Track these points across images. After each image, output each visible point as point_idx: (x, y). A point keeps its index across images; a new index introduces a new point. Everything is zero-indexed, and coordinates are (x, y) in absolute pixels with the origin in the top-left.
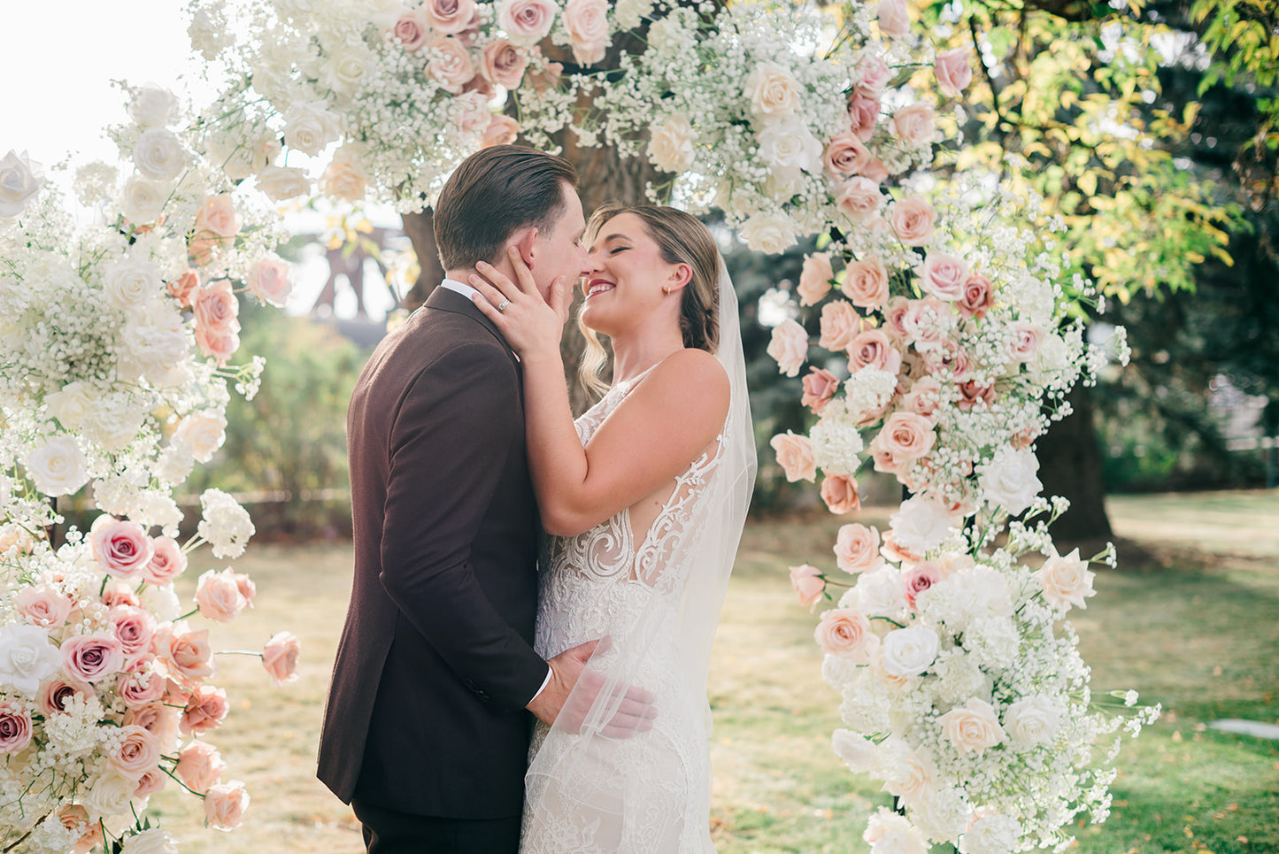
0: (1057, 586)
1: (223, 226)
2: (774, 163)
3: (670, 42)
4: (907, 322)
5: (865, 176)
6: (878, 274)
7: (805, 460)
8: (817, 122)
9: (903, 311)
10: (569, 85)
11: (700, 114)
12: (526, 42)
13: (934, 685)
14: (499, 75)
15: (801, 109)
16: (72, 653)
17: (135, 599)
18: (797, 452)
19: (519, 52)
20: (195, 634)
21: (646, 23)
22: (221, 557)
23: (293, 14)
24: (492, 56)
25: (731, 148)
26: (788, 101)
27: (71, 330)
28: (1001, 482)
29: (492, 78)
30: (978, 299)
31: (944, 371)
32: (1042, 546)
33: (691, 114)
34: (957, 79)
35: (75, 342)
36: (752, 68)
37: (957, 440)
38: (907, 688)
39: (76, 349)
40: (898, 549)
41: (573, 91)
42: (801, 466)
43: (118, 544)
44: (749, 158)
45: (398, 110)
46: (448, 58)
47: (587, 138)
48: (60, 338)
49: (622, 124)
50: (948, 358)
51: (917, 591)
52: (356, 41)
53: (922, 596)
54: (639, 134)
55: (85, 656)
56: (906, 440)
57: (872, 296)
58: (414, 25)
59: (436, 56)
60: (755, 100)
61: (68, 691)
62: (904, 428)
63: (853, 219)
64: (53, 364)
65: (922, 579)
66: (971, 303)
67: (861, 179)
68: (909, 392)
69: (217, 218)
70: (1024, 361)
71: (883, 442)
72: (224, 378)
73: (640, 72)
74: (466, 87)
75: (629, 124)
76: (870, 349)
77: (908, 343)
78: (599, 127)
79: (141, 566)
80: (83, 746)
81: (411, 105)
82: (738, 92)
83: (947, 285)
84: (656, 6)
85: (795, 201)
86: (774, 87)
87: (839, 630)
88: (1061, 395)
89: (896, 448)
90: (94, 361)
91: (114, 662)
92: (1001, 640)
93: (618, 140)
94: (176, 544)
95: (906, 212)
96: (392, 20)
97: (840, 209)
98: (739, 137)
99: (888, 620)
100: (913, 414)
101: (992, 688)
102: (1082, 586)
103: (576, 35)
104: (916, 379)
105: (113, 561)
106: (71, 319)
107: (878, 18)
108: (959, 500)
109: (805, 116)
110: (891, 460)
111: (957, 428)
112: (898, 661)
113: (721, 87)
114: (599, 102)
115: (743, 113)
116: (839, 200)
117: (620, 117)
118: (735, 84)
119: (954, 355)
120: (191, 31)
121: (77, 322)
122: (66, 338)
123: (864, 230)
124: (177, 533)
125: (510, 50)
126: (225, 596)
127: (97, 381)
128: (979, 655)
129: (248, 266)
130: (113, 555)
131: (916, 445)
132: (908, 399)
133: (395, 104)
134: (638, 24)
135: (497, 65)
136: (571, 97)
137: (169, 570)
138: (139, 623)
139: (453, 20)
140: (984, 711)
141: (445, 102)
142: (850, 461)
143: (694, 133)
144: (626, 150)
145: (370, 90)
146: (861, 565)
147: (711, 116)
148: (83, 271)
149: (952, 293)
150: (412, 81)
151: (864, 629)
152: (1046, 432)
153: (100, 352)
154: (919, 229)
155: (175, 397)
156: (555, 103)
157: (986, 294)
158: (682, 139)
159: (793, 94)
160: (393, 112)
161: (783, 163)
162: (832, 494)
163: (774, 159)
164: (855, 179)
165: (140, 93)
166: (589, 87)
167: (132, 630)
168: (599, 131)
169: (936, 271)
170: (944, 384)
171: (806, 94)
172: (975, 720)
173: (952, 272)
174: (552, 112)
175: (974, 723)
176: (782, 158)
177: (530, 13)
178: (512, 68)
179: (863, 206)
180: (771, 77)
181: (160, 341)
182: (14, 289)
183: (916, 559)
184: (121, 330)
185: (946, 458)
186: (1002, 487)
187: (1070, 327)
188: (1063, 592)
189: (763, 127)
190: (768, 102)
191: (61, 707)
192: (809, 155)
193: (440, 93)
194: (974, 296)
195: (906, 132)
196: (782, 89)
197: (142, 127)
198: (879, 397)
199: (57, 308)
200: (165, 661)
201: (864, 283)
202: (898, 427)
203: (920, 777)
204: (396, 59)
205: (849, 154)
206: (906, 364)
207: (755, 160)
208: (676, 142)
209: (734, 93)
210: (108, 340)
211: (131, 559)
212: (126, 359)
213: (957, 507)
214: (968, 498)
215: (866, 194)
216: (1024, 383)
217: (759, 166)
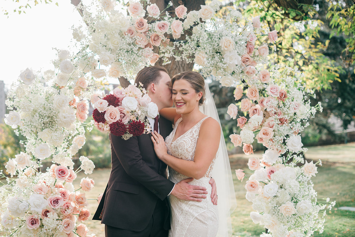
0: (308, 171)
1: (83, 86)
2: (228, 63)
3: (199, 32)
4: (264, 103)
5: (251, 65)
6: (256, 91)
7: (239, 141)
8: (239, 52)
9: (263, 100)
10: (173, 45)
11: (208, 51)
12: (161, 33)
13: (277, 199)
14: (155, 43)
15: (235, 48)
16: (50, 201)
17: (63, 186)
18: (236, 139)
19: (160, 36)
20: (82, 195)
21: (191, 27)
22: (87, 174)
23: (100, 29)
24: (153, 38)
25: (216, 59)
26: (231, 46)
27: (45, 115)
28: (292, 144)
29: (153, 43)
30: (283, 96)
31: (276, 115)
32: (301, 161)
33: (206, 51)
34: (274, 38)
35: (46, 118)
36: (221, 38)
37: (279, 134)
38: (269, 200)
39: (46, 120)
40: (265, 163)
41: (174, 46)
42: (238, 142)
43: (60, 171)
44: (221, 61)
45: (128, 53)
46: (142, 39)
47: (178, 58)
48: (42, 117)
49: (187, 54)
50: (276, 112)
51: (270, 174)
52: (117, 35)
53: (272, 175)
54: (192, 57)
55: (54, 202)
56: (266, 134)
57: (255, 97)
58: (132, 30)
59: (138, 38)
60: (222, 46)
61: (48, 211)
62: (266, 131)
63: (249, 77)
64: (40, 124)
65: (272, 171)
66: (281, 98)
67: (251, 66)
68: (265, 122)
69: (82, 83)
70: (295, 112)
71: (260, 135)
72: (83, 126)
73: (191, 40)
74: (146, 46)
75: (189, 54)
76: (255, 111)
77: (265, 109)
78: (181, 55)
79: (67, 177)
80: (53, 226)
81: (132, 52)
82: (218, 45)
83: (275, 93)
84: (195, 22)
85: (233, 73)
86: (227, 43)
87: (251, 186)
88: (306, 121)
89: (264, 136)
90: (51, 123)
91: (61, 203)
92: (295, 185)
93: (186, 58)
94: (73, 171)
95: (263, 74)
96: (126, 29)
97: (245, 74)
98: (219, 56)
99: (263, 182)
100: (268, 127)
101: (291, 199)
102: (314, 170)
103: (175, 31)
104: (267, 118)
105: (59, 176)
106: (45, 112)
107: (253, 23)
108: (281, 150)
109: (235, 50)
110: (262, 140)
111: (279, 131)
112: (268, 192)
113: (213, 43)
114: (181, 49)
115: (219, 50)
116: (245, 72)
117: (186, 52)
118: (217, 42)
119: (278, 111)
120: (73, 34)
121: (46, 113)
122: (43, 117)
123: (252, 79)
124: (73, 168)
125: (158, 36)
126: (88, 184)
127: (52, 128)
128: (289, 190)
129: (90, 96)
130: (59, 174)
131: (269, 135)
132: (266, 123)
133: (128, 51)
134: (189, 28)
135: (154, 40)
136: (174, 48)
137: (72, 178)
138: (65, 192)
139: (142, 29)
140: (291, 205)
141: (141, 50)
142: (251, 140)
143: (206, 56)
145: (121, 48)
146: (255, 168)
147: (211, 51)
148: (47, 99)
149: (276, 95)
150: (132, 45)
151: (258, 185)
152: (303, 130)
153: (52, 121)
154: (266, 78)
155: (72, 132)
156: (169, 50)
157: (285, 95)
158: (204, 58)
159: (232, 44)
160: (127, 54)
161: (231, 63)
162: (246, 150)
163: (228, 62)
164: (249, 66)
165: (60, 51)
166: (179, 45)
167: (64, 194)
168: (181, 56)
169: (271, 89)
170: (275, 119)
171: (235, 44)
172: (289, 207)
173: (276, 89)
174: (168, 52)
175: (288, 208)
176: (230, 61)
177: (163, 26)
178: (158, 41)
179: (252, 73)
180: (227, 40)
181: (69, 117)
182: (30, 104)
183: (269, 166)
184: (58, 114)
185: (277, 139)
186: (293, 145)
187: (307, 103)
188: (310, 172)
189: (225, 53)
190: (226, 47)
191: (46, 216)
192: (238, 60)
193: (140, 48)
194: (282, 95)
195: (262, 53)
196: (230, 43)
197: (61, 60)
198: (258, 123)
199: (41, 109)
200: (74, 202)
201: (252, 93)
202: (264, 131)
203: (274, 223)
204: (128, 40)
205: (247, 60)
206: (264, 114)
207: (224, 62)
208: (202, 59)
209: (217, 45)
210: (55, 117)
211: (64, 175)
212: (60, 122)
213: (280, 151)
214: (283, 149)
215: (252, 70)
216: (296, 118)
217: (224, 64)
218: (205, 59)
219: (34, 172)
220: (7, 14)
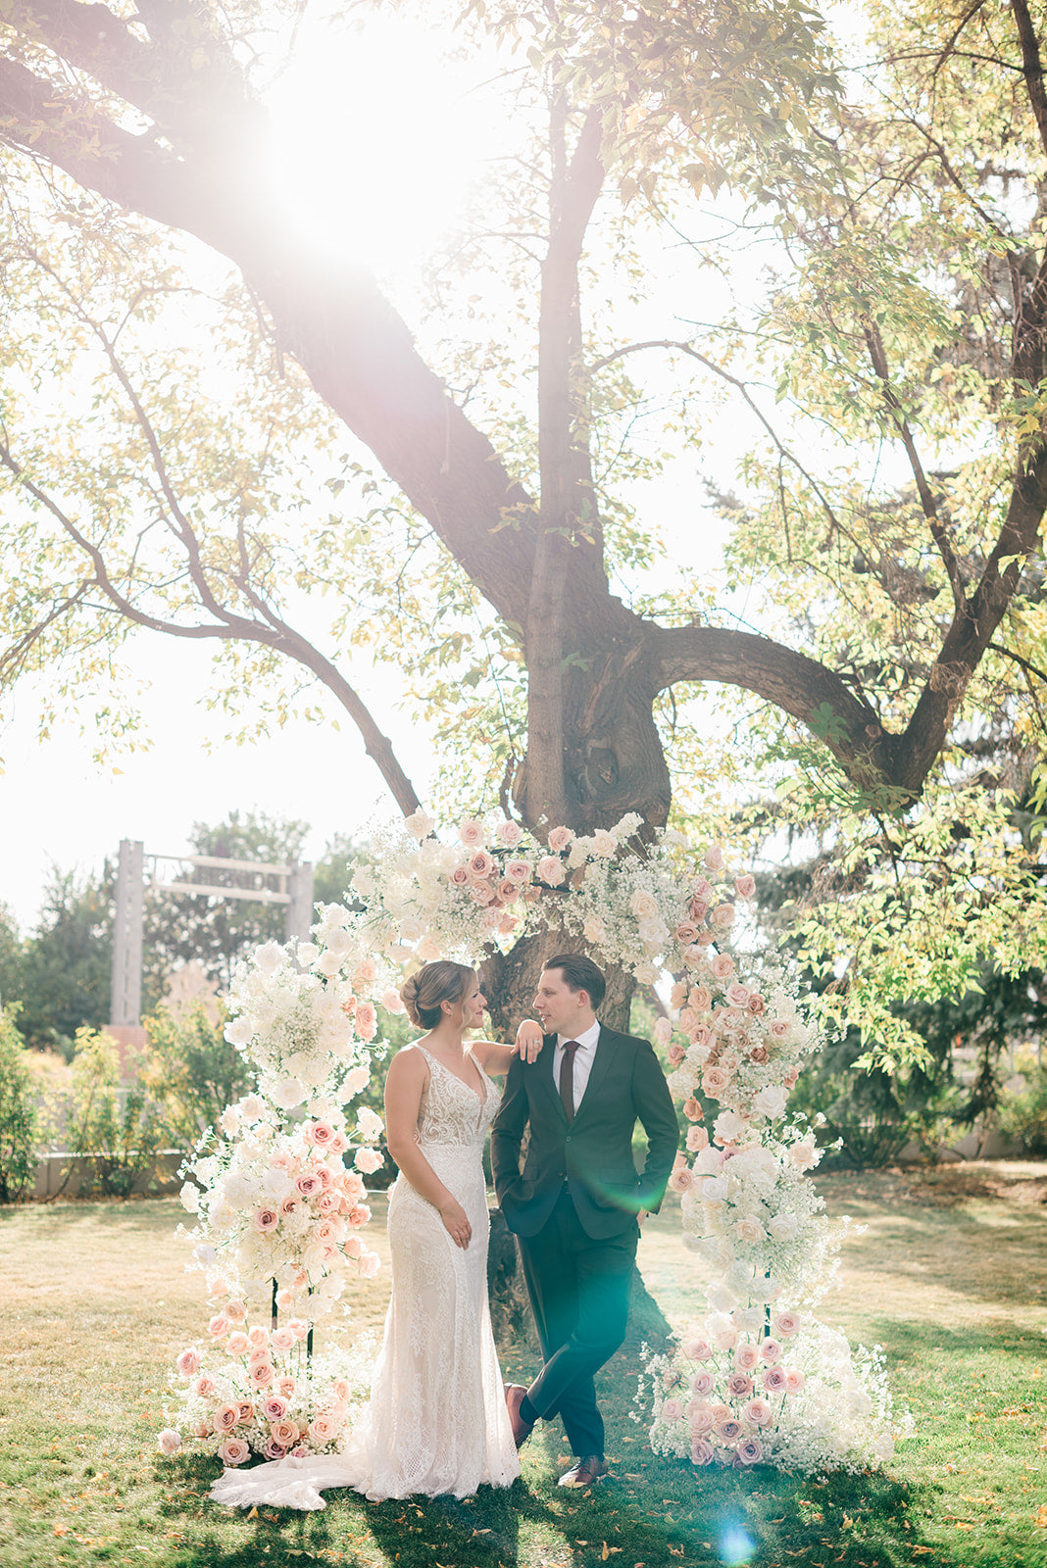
0: (798, 1157)
4: (720, 1020)
5: (696, 944)
6: (706, 995)
8: (668, 919)
9: (719, 1013)
11: (607, 916)
13: (734, 1210)
14: (507, 897)
15: (659, 912)
16: (298, 1183)
19: (515, 887)
25: (623, 933)
26: (652, 909)
27: (296, 1027)
28: (764, 1103)
29: (503, 899)
30: (757, 1007)
33: (602, 917)
35: (299, 1033)
36: (632, 892)
39: (299, 1036)
40: (720, 1139)
41: (544, 905)
43: (319, 1133)
45: (456, 916)
46: (480, 891)
47: (553, 927)
48: (291, 1031)
51: (726, 1160)
52: (435, 882)
53: (727, 1163)
54: (579, 925)
55: (304, 1185)
56: (715, 1081)
57: (702, 1006)
58: (464, 874)
59: (475, 889)
60: (636, 907)
61: (293, 1204)
62: (714, 1075)
63: (691, 966)
64: (287, 1044)
65: (731, 1155)
66: (752, 1009)
68: (721, 1057)
69: (367, 971)
71: (704, 1082)
72: (369, 1050)
74: (491, 903)
76: (699, 1034)
78: (558, 921)
79: (329, 1143)
80: (304, 1230)
82: (628, 904)
83: (739, 1000)
84: (588, 858)
86: (645, 901)
87: (680, 1179)
89: (711, 1085)
90: (306, 1042)
91: (318, 1187)
93: (569, 927)
94: (344, 1134)
95: (720, 962)
96: (451, 873)
97: (683, 961)
98: (627, 927)
102: (810, 1160)
105: (317, 1140)
106: (297, 1022)
107: (705, 860)
108: (746, 1113)
109: (661, 916)
110: (712, 1091)
112: (708, 1194)
113: (618, 902)
114: (559, 908)
115: (631, 913)
116: (683, 956)
117: (570, 915)
118: (626, 900)
121: (300, 1023)
122: (293, 1031)
123: (696, 972)
125: (511, 886)
126: (370, 1160)
127: (308, 1053)
128: (751, 1191)
129: (382, 994)
131: (721, 1083)
132: (720, 1060)
133: (454, 914)
134: (580, 865)
135: (505, 893)
136: (543, 908)
137: (341, 1148)
139: (482, 872)
140: (754, 1220)
141: (479, 912)
142: (693, 1093)
143: (605, 925)
144: (573, 932)
145: (442, 908)
146: (699, 1148)
148: (301, 998)
149: (743, 1004)
150: (462, 902)
151: (694, 1179)
153: (309, 1038)
154: (725, 971)
155: (345, 1060)
156: (537, 909)
157: (762, 1005)
158: (600, 927)
159: (653, 906)
161: (649, 941)
162: (688, 1111)
163: (645, 938)
164: (693, 945)
167: (324, 1176)
168: (560, 923)
169: (734, 993)
171: (660, 905)
172: (750, 1225)
173: (743, 993)
174: (535, 914)
175: (749, 1227)
176: (650, 937)
177: (519, 870)
178: (513, 894)
179: (696, 960)
180: (642, 898)
182: (271, 1007)
183: (729, 1145)
184: (321, 1028)
186: (764, 1105)
188: (801, 1161)
189: (640, 921)
190: (643, 909)
191: (291, 1210)
192: (664, 935)
193: (477, 908)
194: (755, 1006)
195: (719, 920)
196: (648, 903)
197: (330, 926)
198: (701, 1059)
199: (290, 1016)
200: (342, 1189)
201: (700, 999)
202: (711, 1074)
204: (454, 895)
205: (690, 932)
208: (597, 929)
209: (625, 905)
210: (314, 1032)
211: (326, 1140)
212: (324, 1042)
213: (746, 1116)
215: (696, 954)
216: (784, 1051)
217: (639, 940)
218: (602, 931)
219: (271, 1130)
220: (209, 744)
